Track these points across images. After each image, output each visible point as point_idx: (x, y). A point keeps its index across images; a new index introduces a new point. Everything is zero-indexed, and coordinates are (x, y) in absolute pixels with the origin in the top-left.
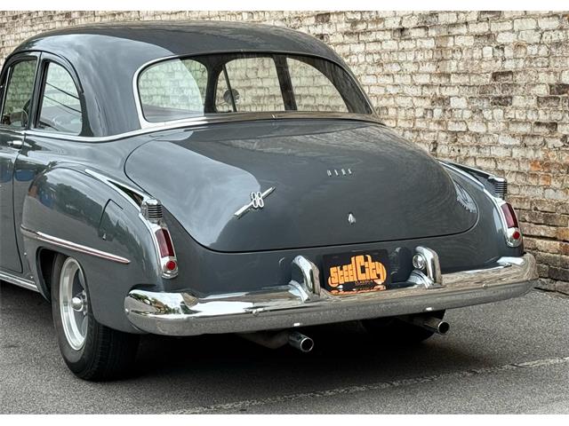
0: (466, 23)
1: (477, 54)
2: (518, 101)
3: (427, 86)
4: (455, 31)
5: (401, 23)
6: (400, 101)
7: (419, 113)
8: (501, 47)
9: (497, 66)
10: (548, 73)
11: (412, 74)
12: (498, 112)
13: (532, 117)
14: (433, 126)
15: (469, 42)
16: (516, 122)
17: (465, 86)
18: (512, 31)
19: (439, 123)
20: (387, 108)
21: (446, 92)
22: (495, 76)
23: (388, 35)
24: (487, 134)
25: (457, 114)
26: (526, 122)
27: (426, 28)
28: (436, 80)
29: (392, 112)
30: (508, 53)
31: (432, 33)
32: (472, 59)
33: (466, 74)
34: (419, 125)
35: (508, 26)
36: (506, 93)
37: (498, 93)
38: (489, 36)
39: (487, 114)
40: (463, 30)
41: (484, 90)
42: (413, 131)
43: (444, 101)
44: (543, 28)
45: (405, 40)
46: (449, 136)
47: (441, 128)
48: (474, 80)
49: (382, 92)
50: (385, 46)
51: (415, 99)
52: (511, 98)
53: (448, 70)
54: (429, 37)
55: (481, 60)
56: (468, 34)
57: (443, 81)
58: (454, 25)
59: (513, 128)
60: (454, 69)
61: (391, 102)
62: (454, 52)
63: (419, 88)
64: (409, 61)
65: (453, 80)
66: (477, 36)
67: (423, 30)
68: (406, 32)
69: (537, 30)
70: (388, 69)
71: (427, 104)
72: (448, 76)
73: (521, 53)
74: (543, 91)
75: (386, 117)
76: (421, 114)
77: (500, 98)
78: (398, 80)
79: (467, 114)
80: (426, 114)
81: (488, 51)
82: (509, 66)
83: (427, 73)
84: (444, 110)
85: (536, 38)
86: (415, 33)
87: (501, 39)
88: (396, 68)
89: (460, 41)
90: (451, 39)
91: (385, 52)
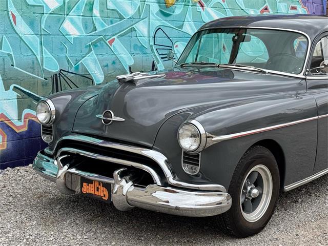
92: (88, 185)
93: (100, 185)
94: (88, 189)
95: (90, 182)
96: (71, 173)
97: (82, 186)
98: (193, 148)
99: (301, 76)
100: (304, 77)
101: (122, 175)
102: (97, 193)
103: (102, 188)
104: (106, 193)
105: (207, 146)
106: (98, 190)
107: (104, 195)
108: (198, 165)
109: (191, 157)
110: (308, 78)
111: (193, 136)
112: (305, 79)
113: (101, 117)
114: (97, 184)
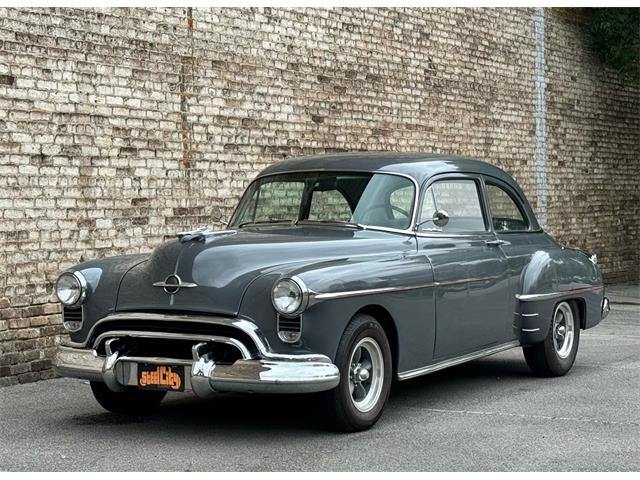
0: (109, 157)
1: (118, 184)
2: (153, 221)
3: (74, 210)
4: (98, 163)
5: (41, 149)
6: (43, 224)
7: (65, 234)
8: (138, 179)
9: (135, 194)
10: (173, 199)
11: (56, 199)
12: (138, 230)
13: (163, 232)
14: (79, 246)
15: (112, 173)
16: (152, 236)
17: (109, 209)
18: (146, 167)
19: (87, 242)
20: (27, 232)
21: (91, 215)
22: (135, 202)
23: (27, 160)
24: (130, 247)
25: (103, 234)
26: (159, 236)
27: (70, 158)
28: (81, 204)
29: (33, 236)
30: (144, 184)
31: (76, 162)
32: (115, 187)
33: (110, 199)
34: (65, 245)
35: (143, 163)
36: (144, 215)
37: (138, 214)
38: (128, 170)
39: (129, 232)
40: (106, 163)
41: (126, 213)
42: (59, 252)
43: (90, 222)
44: (168, 167)
45: (47, 166)
46: (97, 253)
47: (88, 246)
48: (118, 204)
49: (20, 215)
50: (22, 170)
51: (60, 222)
52: (148, 218)
53: (92, 196)
54: (72, 166)
55: (122, 188)
56: (110, 166)
57: (90, 205)
58: (97, 158)
59: (150, 241)
60: (98, 195)
61: (33, 225)
62: (98, 180)
63: (65, 212)
64: (52, 187)
65: (99, 204)
66: (118, 169)
67: (66, 159)
68: (47, 160)
69: (164, 168)
70: (27, 193)
71: (74, 226)
72: (94, 201)
73: (153, 185)
74: (169, 213)
75: (26, 240)
76: (68, 236)
77: (139, 218)
78: (39, 204)
79: (113, 233)
80: (73, 235)
81: (128, 182)
82: (144, 194)
83: (72, 198)
84: (91, 231)
85: (163, 175)
86: (58, 161)
87: (138, 173)
88: (36, 193)
89: (103, 172)
90: (96, 169)
91: (23, 176)
92: (149, 374)
93: (167, 370)
94: (148, 379)
95: (152, 367)
96: (122, 361)
97: (139, 376)
98: (292, 308)
99: (409, 231)
100: (413, 233)
101: (202, 352)
102: (163, 382)
103: (170, 374)
104: (177, 379)
105: (310, 305)
107: (175, 383)
108: (299, 331)
109: (289, 322)
110: (418, 234)
111: (292, 295)
112: (415, 236)
113: (163, 284)
114: (163, 369)
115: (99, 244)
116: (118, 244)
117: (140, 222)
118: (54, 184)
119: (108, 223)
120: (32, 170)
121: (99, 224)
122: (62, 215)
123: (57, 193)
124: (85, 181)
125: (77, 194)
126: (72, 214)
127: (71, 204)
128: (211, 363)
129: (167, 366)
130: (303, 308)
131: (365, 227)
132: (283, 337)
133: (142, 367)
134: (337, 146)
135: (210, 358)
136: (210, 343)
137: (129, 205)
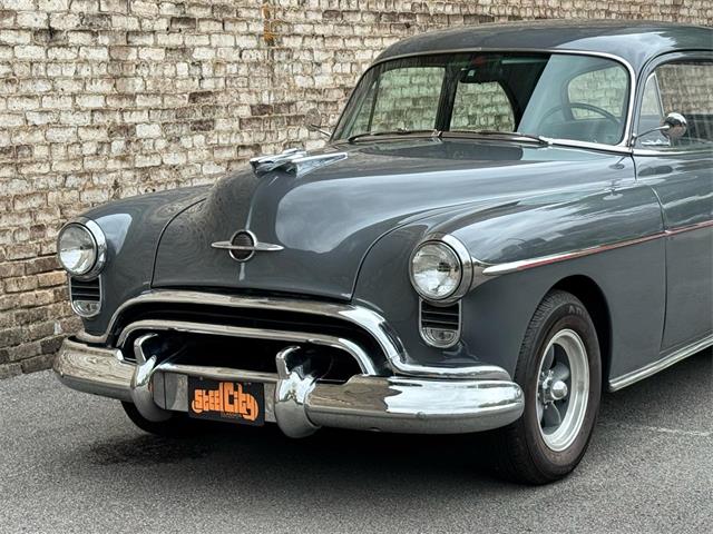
0: (154, 32)
1: (169, 71)
2: (221, 124)
3: (101, 111)
4: (138, 41)
5: (48, 21)
6: (54, 134)
7: (89, 149)
8: (198, 64)
9: (194, 86)
10: (250, 92)
11: (73, 96)
12: (199, 139)
13: (236, 140)
14: (111, 165)
15: (159, 55)
16: (220, 147)
17: (156, 109)
18: (210, 46)
19: (123, 159)
20: (30, 147)
21: (129, 119)
22: (194, 97)
23: (26, 37)
24: (187, 165)
25: (148, 146)
26: (230, 147)
27: (95, 34)
28: (113, 103)
29: (40, 152)
30: (207, 71)
31: (104, 40)
32: (163, 76)
33: (156, 94)
34: (90, 165)
35: (205, 40)
36: (208, 116)
37: (199, 116)
38: (183, 50)
39: (186, 142)
40: (150, 40)
41: (181, 114)
42: (81, 175)
43: (127, 130)
44: (242, 46)
45: (59, 47)
46: (138, 174)
47: (125, 165)
48: (168, 102)
49: (18, 122)
50: (19, 52)
51: (81, 131)
52: (213, 121)
53: (130, 90)
54: (97, 46)
55: (175, 77)
56: (156, 45)
57: (125, 104)
58: (136, 33)
59: (217, 155)
60: (139, 88)
61: (39, 136)
62: (137, 66)
63: (88, 114)
64: (67, 78)
65: (139, 102)
66: (169, 49)
67: (88, 36)
68: (59, 36)
69: (236, 47)
70: (28, 87)
71: (102, 135)
72: (132, 97)
73: (221, 72)
74: (245, 112)
75: (28, 160)
76: (93, 150)
77: (200, 122)
78: (48, 104)
79: (161, 144)
80: (101, 149)
81: (183, 68)
82: (208, 85)
83: (98, 94)
84: (128, 143)
85: (235, 57)
86: (75, 39)
87: (198, 55)
88: (42, 87)
89: (145, 54)
90: (135, 50)
91: (22, 62)
92: (207, 394)
93: (236, 389)
94: (204, 403)
95: (211, 384)
96: (164, 372)
97: (191, 397)
98: (445, 290)
99: (622, 147)
100: (627, 150)
101: (292, 362)
102: (230, 408)
103: (241, 396)
104: (252, 404)
105: (474, 286)
106: (231, 402)
107: (249, 411)
108: (456, 327)
109: (440, 313)
110: (636, 152)
111: (444, 267)
112: (631, 155)
113: (228, 244)
114: (229, 388)
115: (141, 162)
116: (169, 161)
117: (203, 126)
118: (70, 73)
119: (155, 130)
120: (36, 52)
121: (141, 132)
122: (85, 119)
123: (76, 88)
124: (117, 69)
125: (107, 88)
126: (99, 118)
127: (99, 103)
128: (309, 379)
129: (236, 382)
130: (463, 290)
131: (551, 141)
132: (429, 337)
133: (196, 383)
134: (480, 11)
135: (306, 372)
136: (307, 345)
137: (186, 102)
